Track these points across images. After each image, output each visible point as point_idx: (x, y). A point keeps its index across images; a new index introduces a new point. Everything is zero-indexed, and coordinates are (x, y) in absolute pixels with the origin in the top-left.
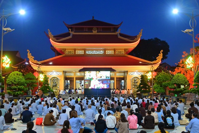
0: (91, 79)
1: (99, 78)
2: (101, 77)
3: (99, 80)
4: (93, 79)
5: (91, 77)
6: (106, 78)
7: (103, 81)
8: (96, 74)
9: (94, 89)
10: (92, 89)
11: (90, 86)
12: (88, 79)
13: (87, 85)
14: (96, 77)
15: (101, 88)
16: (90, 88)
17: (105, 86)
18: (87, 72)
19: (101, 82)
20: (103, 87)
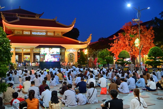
0: (45, 54)
1: (51, 54)
2: (53, 53)
3: (51, 55)
4: (46, 54)
5: (45, 53)
6: (56, 53)
7: (54, 56)
8: (49, 50)
9: (48, 62)
10: (46, 62)
11: (44, 59)
12: (42, 54)
13: (42, 59)
14: (49, 53)
15: (53, 61)
16: (44, 61)
17: (56, 60)
18: (42, 48)
19: (53, 56)
20: (54, 60)
